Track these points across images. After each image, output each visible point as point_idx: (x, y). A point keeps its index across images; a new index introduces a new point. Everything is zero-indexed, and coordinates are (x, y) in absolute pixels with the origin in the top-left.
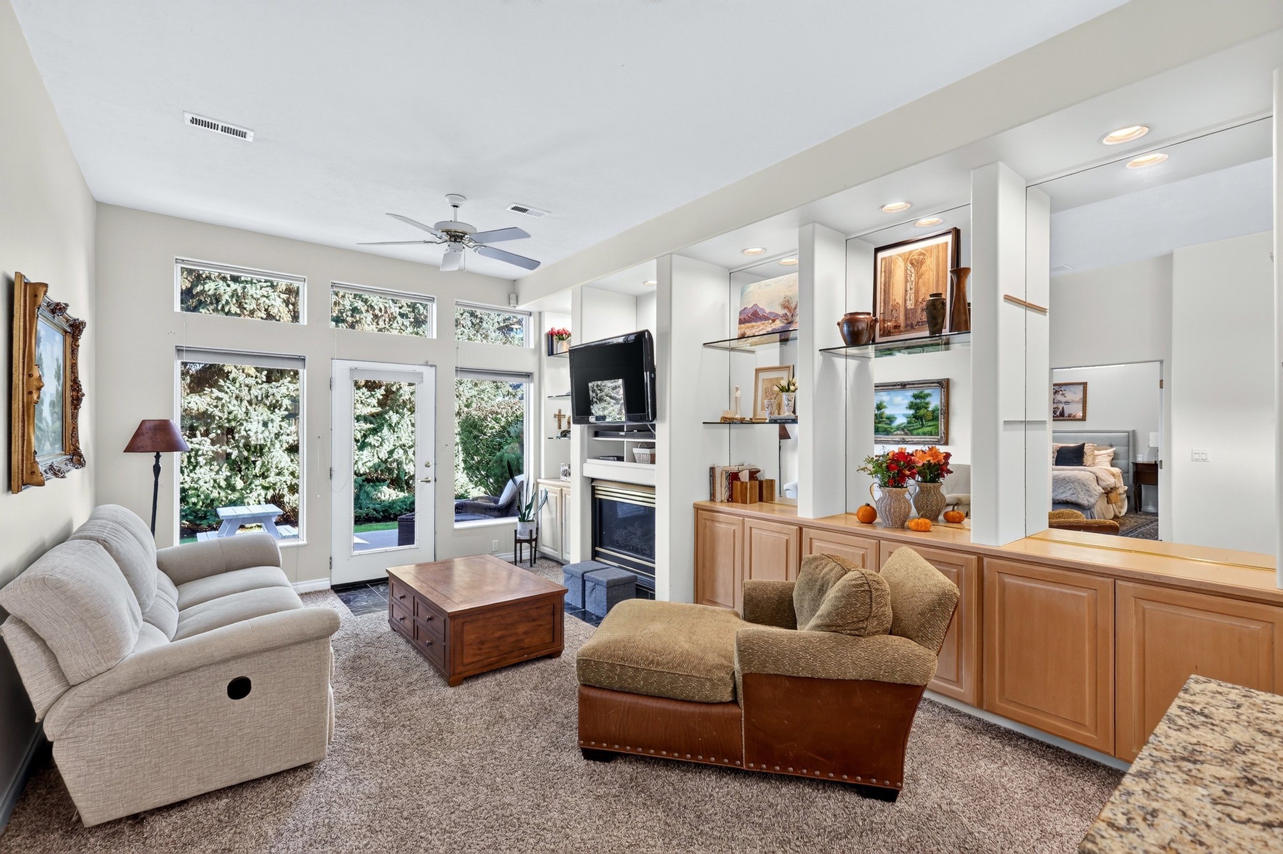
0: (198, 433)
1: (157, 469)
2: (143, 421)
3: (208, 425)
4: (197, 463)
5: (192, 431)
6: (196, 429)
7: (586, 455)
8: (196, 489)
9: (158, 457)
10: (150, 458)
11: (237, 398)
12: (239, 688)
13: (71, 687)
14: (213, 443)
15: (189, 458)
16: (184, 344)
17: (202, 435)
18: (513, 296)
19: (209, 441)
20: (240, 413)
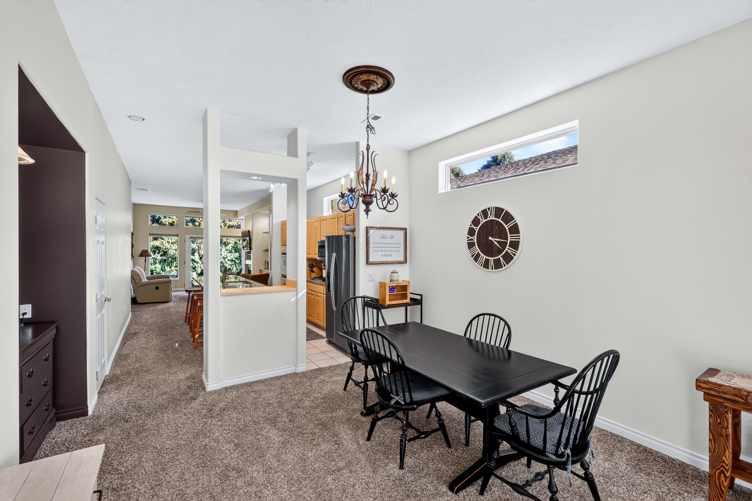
0: (156, 253)
1: (145, 261)
2: (143, 250)
3: (159, 250)
4: (156, 262)
5: (154, 252)
6: (156, 251)
7: (246, 258)
8: (156, 270)
9: (146, 258)
10: (144, 258)
11: (168, 242)
12: (157, 288)
13: (136, 284)
14: (161, 256)
15: (154, 261)
16: (151, 233)
17: (157, 253)
18: (236, 215)
19: (160, 255)
20: (168, 246)
